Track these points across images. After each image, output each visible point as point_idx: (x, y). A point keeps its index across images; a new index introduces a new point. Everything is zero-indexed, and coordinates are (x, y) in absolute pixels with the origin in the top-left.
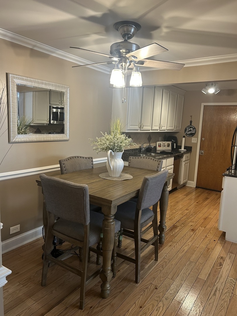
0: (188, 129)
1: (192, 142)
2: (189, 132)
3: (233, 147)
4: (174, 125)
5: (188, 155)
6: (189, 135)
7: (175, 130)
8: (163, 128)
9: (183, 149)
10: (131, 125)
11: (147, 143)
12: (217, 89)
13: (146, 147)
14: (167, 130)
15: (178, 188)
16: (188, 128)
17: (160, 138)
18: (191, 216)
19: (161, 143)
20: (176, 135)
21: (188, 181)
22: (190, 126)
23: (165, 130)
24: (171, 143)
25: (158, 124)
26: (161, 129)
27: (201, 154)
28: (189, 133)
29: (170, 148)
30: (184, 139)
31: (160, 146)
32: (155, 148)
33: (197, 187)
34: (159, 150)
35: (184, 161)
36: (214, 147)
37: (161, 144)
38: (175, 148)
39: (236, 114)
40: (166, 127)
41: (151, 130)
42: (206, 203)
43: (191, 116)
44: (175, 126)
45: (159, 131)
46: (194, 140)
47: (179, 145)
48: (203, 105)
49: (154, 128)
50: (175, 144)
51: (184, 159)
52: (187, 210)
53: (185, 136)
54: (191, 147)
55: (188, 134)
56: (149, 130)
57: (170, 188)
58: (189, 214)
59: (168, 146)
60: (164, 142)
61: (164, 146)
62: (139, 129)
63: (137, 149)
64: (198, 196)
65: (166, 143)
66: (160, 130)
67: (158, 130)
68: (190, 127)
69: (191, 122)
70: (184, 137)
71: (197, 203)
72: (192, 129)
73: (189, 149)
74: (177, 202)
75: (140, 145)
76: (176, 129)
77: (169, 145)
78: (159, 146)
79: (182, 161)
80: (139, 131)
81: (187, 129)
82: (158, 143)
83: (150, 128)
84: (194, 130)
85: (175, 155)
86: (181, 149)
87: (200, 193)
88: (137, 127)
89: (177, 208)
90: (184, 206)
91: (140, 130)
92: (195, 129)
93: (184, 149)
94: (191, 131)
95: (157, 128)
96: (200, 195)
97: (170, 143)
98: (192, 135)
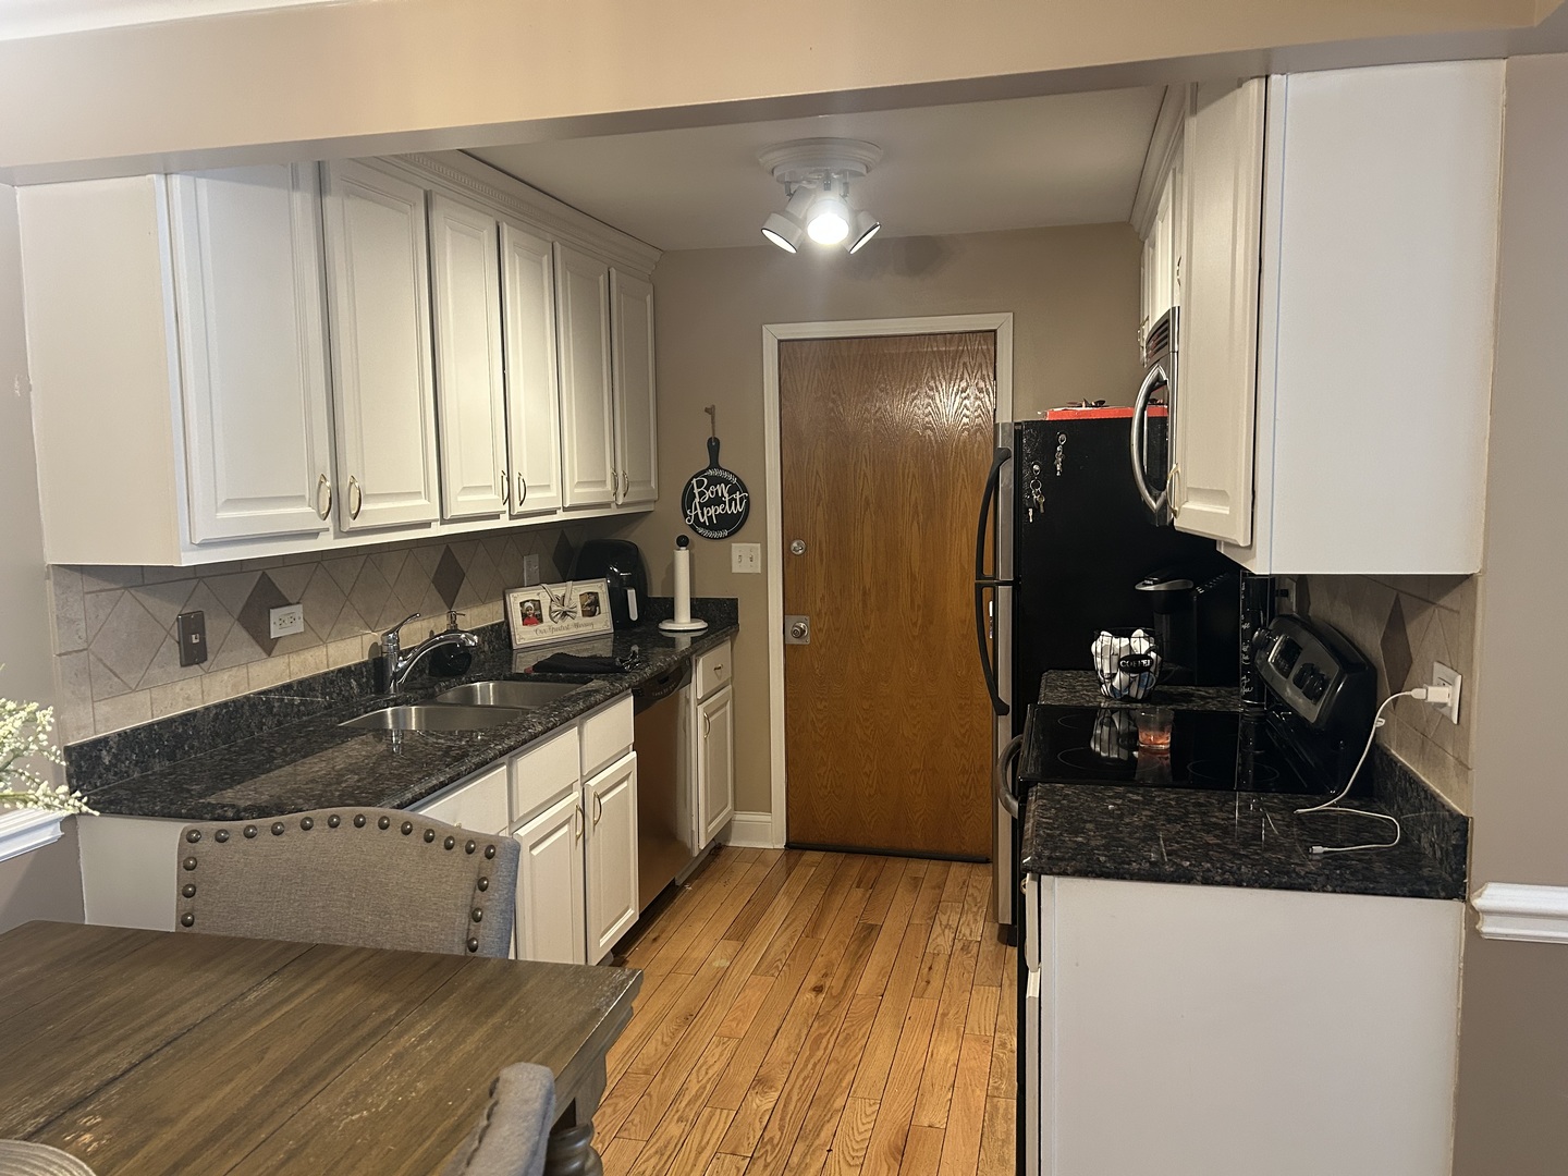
0: (702, 494)
1: (736, 569)
2: (712, 512)
3: (987, 592)
4: (609, 471)
5: (720, 654)
6: (712, 527)
7: (623, 505)
8: (535, 501)
9: (683, 621)
10: (232, 503)
11: (433, 612)
12: (862, 216)
13: (422, 647)
14: (565, 509)
15: (679, 882)
16: (700, 484)
17: (531, 565)
18: (800, 1148)
19: (543, 595)
20: (635, 536)
21: (740, 816)
22: (711, 472)
23: (553, 512)
24: (605, 589)
25: (490, 474)
26: (518, 509)
27: (796, 641)
28: (710, 518)
29: (603, 622)
30: (682, 556)
31: (532, 617)
32: (500, 634)
33: (794, 846)
34: (528, 649)
35: (700, 702)
36: (864, 594)
37: (537, 603)
38: (634, 616)
39: (963, 384)
40: (554, 492)
41: (443, 521)
42: (869, 978)
43: (710, 411)
44: (615, 476)
45: (504, 522)
46: (742, 556)
47: (656, 592)
48: (772, 334)
49: (460, 504)
50: (631, 593)
51: (699, 684)
52: (761, 1082)
53: (690, 534)
54: (733, 603)
55: (703, 525)
56: (427, 525)
57: (630, 912)
58: (781, 1129)
59: (591, 607)
60: (559, 590)
61: (565, 614)
62: (329, 522)
63: (345, 672)
64: (814, 926)
65: (575, 592)
66: (512, 517)
67: (496, 516)
68: (714, 481)
69: (714, 447)
70: (683, 542)
71: (818, 990)
72: (722, 489)
73: (720, 616)
74: (689, 1018)
75: (374, 637)
76: (627, 500)
77: (596, 603)
78: (524, 616)
79: (688, 701)
80: (327, 542)
81: (696, 491)
82: (517, 598)
83: (427, 508)
84: (738, 496)
85: (636, 679)
86: (671, 616)
87: (817, 896)
88: (302, 514)
89: (694, 1088)
90: (733, 1044)
91: (340, 534)
92: (738, 486)
93: (694, 616)
94: (717, 501)
95: (491, 501)
96: (821, 911)
97: (600, 587)
98: (731, 525)
